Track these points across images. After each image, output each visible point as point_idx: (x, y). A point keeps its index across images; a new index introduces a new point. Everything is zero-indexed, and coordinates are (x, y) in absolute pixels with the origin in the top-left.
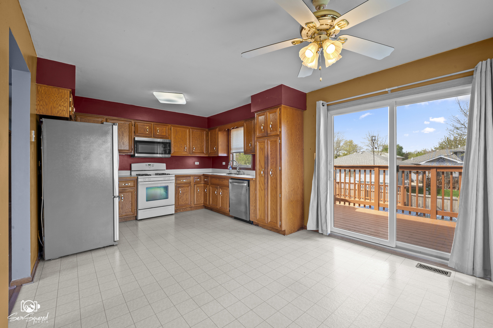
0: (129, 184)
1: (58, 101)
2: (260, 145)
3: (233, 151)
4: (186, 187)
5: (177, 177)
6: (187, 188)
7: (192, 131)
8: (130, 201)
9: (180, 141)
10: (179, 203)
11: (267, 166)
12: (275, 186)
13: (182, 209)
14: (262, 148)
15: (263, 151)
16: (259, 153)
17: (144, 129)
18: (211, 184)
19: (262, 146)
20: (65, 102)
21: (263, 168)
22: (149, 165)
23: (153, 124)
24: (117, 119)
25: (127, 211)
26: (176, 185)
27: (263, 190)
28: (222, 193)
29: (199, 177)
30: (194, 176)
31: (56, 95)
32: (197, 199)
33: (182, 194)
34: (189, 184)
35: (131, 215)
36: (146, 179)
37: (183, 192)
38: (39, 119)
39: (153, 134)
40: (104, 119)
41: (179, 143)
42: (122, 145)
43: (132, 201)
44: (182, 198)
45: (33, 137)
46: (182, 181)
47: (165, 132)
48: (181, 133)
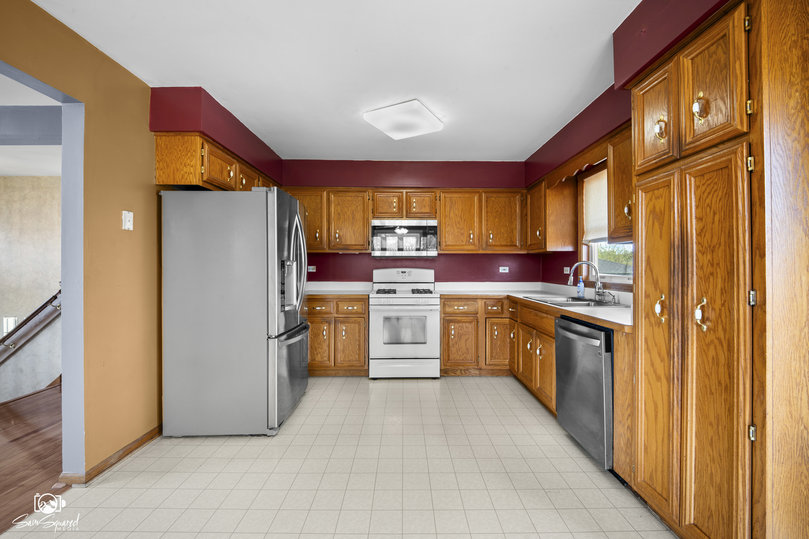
0: (355, 308)
1: (182, 158)
2: (651, 200)
3: (588, 237)
4: (465, 322)
5: (446, 300)
6: (467, 325)
7: (487, 197)
8: (356, 340)
9: (459, 223)
10: (451, 355)
11: (683, 286)
12: (724, 378)
13: (459, 371)
14: (657, 210)
15: (661, 225)
16: (647, 232)
17: (389, 203)
18: (522, 323)
19: (660, 204)
20: (192, 158)
21: (662, 292)
22: (402, 272)
23: (405, 193)
24: (345, 190)
25: (352, 358)
26: (443, 315)
27: (664, 381)
28: (543, 352)
29: (499, 301)
30: (486, 299)
31: (180, 148)
32: (492, 352)
33: (456, 337)
34: (473, 315)
35: (359, 366)
36: (383, 301)
37: (459, 333)
38: (158, 192)
39: (404, 212)
40: (325, 193)
41: (458, 226)
42: (353, 237)
43: (359, 341)
44: (457, 346)
45: (128, 221)
46: (456, 308)
47: (428, 206)
48: (461, 204)
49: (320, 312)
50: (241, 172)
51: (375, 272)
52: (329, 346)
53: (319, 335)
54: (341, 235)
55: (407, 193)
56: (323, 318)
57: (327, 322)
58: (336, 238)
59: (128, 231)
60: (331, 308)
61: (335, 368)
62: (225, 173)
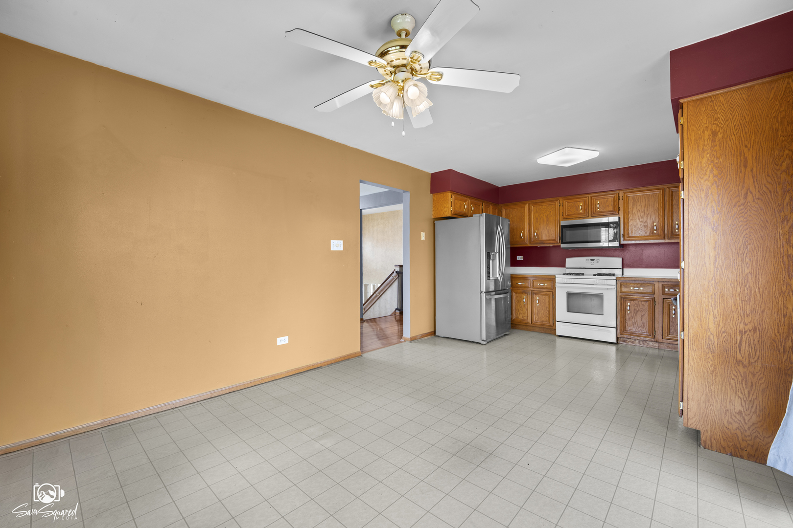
0: (546, 285)
1: (443, 204)
4: (641, 301)
5: (622, 281)
6: (643, 303)
7: (672, 192)
8: (546, 307)
9: (642, 217)
10: (627, 327)
17: (576, 207)
20: (447, 204)
22: (591, 260)
23: (590, 197)
24: (541, 201)
25: (543, 319)
26: (620, 294)
30: (663, 282)
31: (442, 199)
33: (633, 312)
34: (650, 296)
35: (549, 326)
36: (565, 280)
37: (634, 310)
38: (434, 221)
39: (590, 213)
40: (527, 205)
41: (641, 220)
42: (547, 234)
43: (549, 308)
44: (633, 320)
45: (423, 236)
46: (632, 288)
47: (612, 205)
48: (644, 200)
49: (521, 286)
50: (471, 204)
51: (568, 260)
52: (527, 310)
53: (520, 302)
54: (538, 233)
55: (591, 197)
56: (524, 291)
57: (526, 293)
58: (534, 236)
59: (423, 241)
60: (529, 284)
61: (531, 325)
62: (463, 207)
